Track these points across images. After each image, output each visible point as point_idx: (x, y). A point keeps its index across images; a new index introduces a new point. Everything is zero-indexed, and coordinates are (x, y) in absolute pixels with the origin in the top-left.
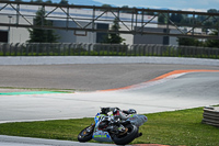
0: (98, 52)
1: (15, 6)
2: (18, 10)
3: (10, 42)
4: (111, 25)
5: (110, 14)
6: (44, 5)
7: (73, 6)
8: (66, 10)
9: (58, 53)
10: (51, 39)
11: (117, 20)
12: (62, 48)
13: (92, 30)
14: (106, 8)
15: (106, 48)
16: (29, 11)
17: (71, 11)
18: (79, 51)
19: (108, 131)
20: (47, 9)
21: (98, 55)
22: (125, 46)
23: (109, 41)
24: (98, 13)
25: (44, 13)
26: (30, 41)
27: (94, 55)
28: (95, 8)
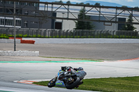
0: (119, 36)
1: (67, 7)
2: (68, 9)
3: (63, 29)
4: (127, 19)
5: (126, 12)
6: (85, 6)
7: (103, 7)
8: (98, 9)
9: (93, 36)
10: (89, 27)
11: (131, 16)
12: (96, 33)
13: (115, 22)
14: (124, 8)
15: (124, 33)
16: (75, 10)
17: (102, 10)
18: (107, 35)
19: (64, 80)
20: (87, 8)
21: (119, 38)
22: (136, 32)
23: (126, 29)
24: (119, 11)
25: (85, 11)
26: (76, 29)
27: (116, 38)
28: (117, 8)
